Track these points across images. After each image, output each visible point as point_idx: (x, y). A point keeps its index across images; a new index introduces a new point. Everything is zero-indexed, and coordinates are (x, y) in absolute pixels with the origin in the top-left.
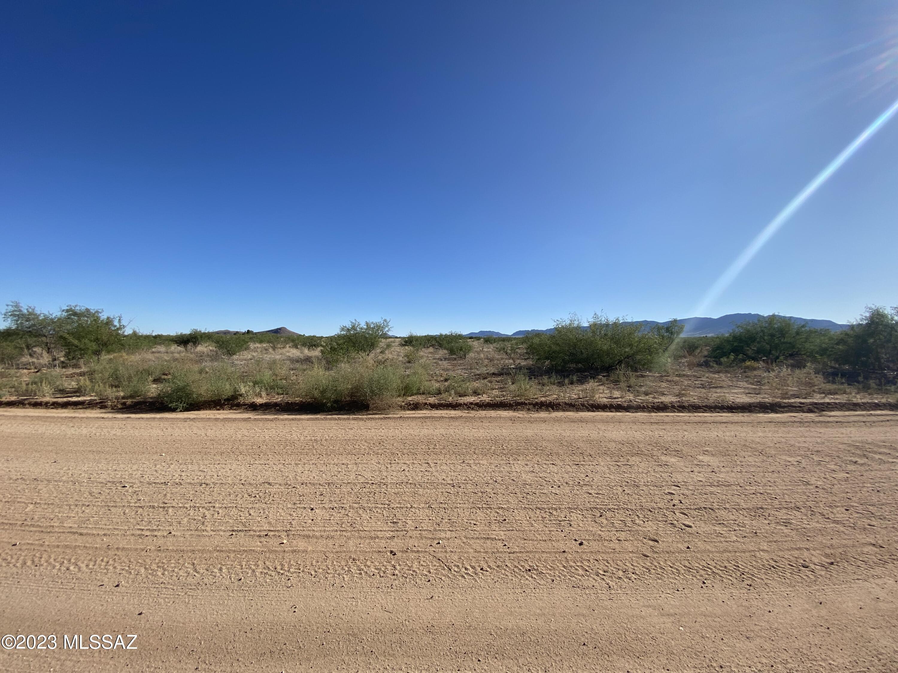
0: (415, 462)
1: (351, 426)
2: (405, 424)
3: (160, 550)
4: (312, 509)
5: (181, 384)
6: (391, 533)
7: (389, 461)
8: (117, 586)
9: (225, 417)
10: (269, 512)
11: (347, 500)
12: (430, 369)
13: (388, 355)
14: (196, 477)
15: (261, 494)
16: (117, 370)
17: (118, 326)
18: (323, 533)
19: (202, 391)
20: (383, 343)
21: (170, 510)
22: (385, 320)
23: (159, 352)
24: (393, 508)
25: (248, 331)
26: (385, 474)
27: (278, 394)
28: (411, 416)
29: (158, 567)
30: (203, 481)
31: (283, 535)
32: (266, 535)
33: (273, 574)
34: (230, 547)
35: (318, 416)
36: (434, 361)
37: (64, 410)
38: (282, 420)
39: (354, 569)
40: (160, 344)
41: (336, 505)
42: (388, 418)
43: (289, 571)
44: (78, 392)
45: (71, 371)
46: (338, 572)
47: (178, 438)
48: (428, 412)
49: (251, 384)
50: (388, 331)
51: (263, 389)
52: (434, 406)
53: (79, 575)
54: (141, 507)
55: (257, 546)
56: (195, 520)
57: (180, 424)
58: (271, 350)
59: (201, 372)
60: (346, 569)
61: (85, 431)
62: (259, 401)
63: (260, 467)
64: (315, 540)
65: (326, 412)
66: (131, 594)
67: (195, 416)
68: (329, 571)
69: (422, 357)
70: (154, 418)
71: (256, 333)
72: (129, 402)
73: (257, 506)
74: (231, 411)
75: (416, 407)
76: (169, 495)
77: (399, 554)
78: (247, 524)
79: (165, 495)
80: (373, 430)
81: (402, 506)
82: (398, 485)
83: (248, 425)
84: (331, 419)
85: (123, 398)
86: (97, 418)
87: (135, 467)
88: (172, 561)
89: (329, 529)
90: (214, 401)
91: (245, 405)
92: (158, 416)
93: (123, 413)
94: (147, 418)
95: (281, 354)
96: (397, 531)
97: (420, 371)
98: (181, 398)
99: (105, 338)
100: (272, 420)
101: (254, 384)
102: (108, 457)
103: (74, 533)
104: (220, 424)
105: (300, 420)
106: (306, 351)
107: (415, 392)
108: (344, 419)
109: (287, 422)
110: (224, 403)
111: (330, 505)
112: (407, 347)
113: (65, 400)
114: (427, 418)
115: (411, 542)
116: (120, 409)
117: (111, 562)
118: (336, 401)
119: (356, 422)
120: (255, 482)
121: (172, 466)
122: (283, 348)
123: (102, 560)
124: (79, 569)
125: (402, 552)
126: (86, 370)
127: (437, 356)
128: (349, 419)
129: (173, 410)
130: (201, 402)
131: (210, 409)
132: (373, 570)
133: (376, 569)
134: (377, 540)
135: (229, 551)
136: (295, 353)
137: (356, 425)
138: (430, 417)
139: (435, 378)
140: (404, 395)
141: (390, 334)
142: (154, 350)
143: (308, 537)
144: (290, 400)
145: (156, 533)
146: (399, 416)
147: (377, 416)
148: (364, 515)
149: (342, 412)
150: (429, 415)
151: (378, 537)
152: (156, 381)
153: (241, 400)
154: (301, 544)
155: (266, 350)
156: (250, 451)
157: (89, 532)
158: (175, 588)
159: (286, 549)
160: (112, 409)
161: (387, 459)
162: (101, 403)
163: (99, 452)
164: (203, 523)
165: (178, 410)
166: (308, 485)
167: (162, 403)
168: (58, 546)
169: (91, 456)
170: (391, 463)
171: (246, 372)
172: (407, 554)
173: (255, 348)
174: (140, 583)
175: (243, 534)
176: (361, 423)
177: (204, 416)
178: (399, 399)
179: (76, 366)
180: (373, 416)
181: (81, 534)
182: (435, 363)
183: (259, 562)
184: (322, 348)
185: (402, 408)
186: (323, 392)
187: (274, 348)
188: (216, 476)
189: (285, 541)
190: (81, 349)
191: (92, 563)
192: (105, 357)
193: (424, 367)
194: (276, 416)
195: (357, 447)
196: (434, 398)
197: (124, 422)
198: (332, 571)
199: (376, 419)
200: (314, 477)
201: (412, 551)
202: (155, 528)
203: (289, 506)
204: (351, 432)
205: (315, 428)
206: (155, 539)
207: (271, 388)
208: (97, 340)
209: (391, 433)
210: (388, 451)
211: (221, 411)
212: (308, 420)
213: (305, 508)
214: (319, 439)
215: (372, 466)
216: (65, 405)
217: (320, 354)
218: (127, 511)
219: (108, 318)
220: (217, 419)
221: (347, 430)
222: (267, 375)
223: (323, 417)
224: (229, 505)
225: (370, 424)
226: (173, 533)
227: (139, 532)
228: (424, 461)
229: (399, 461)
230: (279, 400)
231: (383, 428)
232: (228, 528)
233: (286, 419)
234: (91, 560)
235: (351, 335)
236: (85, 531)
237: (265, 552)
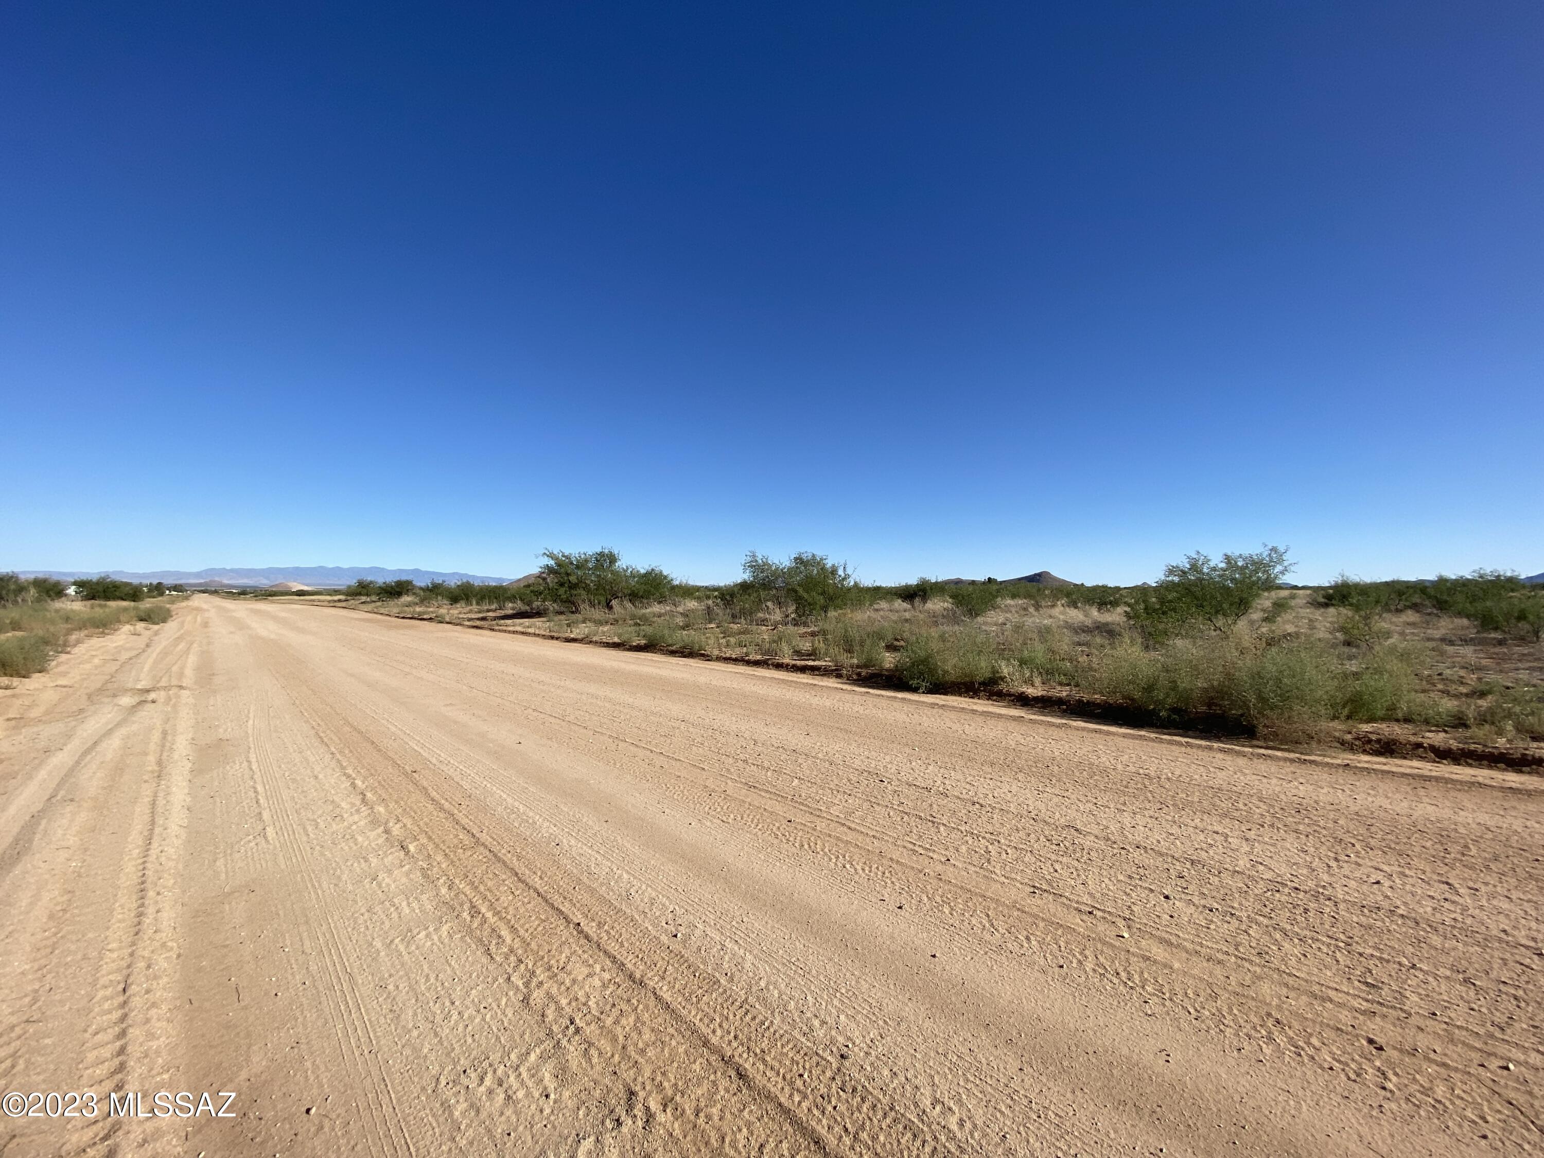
0: (1407, 872)
1: (1220, 764)
2: (1364, 783)
3: (941, 879)
4: (1167, 897)
5: (922, 654)
6: (1364, 1004)
7: (1332, 855)
8: (900, 908)
9: (985, 709)
10: (1087, 876)
11: (1240, 904)
12: (1422, 663)
13: (1286, 624)
14: (964, 791)
15: (1067, 844)
16: (846, 631)
17: (843, 575)
18: (1198, 948)
19: (948, 667)
20: (1266, 601)
21: (942, 828)
22: (1274, 549)
23: (882, 609)
24: (1361, 955)
25: (989, 579)
26: (1326, 877)
27: (1061, 684)
28: (1376, 767)
29: (943, 901)
30: (975, 799)
31: (1121, 923)
32: (1090, 913)
33: (1116, 981)
34: (1035, 910)
35: (1142, 733)
36: (1430, 644)
37: (802, 676)
38: (1077, 729)
39: (1281, 1040)
40: (880, 599)
41: (1216, 905)
42: (1311, 762)
43: (1143, 987)
44: (813, 654)
45: (802, 630)
46: (1245, 1030)
47: (929, 729)
48: (1429, 766)
49: (1016, 663)
50: (1282, 573)
51: (1035, 674)
52: (1442, 754)
53: (856, 878)
54: (906, 813)
55: (1078, 924)
56: (976, 852)
57: (928, 711)
58: (1032, 610)
59: (942, 638)
60: (1264, 1033)
61: (828, 703)
62: (1031, 691)
63: (1056, 799)
64: (1184, 955)
65: (1157, 727)
66: (918, 924)
67: (943, 703)
68: (1226, 1022)
69: (1388, 635)
70: (896, 698)
71: (1001, 583)
72: (864, 672)
73: (1064, 860)
74: (991, 702)
75: (1387, 748)
76: (934, 806)
77: (1390, 1052)
78: (1055, 885)
79: (931, 805)
80: (1274, 781)
81: (1385, 956)
82: (1366, 911)
83: (1024, 729)
84: (1170, 742)
85: (858, 667)
86: (836, 688)
87: (888, 758)
88: (959, 900)
89: (1209, 944)
90: (965, 684)
91: (1010, 695)
92: (900, 695)
93: (859, 686)
94: (888, 697)
95: (1051, 617)
96: (1379, 1003)
97: (1394, 665)
98: (923, 674)
99: (831, 593)
100: (1059, 726)
101: (1020, 665)
102: (857, 738)
103: (844, 825)
104: (980, 719)
105: (1108, 733)
106: (1094, 613)
107: (1380, 713)
108: (1199, 747)
109: (1085, 734)
110: (978, 689)
111: (1203, 902)
112: (1332, 610)
113: (803, 663)
114: (1429, 779)
115: (1423, 1041)
116: (855, 680)
117: (887, 874)
118: (1174, 710)
119: (1228, 758)
120: (1053, 821)
121: (931, 768)
122: (1053, 606)
123: (877, 868)
124: (856, 870)
125: (1401, 1051)
126: (816, 629)
127: (1437, 634)
128: (1210, 748)
129: (915, 690)
130: (947, 682)
131: (960, 695)
132: (1329, 1059)
133: (1334, 1059)
134: (1328, 1005)
135: (1036, 916)
136: (1076, 616)
137: (1229, 763)
138: (1437, 779)
139: (1440, 686)
140: (1349, 717)
141: (1289, 579)
142: (876, 606)
143: (1169, 943)
144: (1086, 697)
145: (931, 854)
146: (1339, 761)
147: (1279, 754)
148: (1286, 945)
149: (1190, 733)
150: (1434, 774)
151: (1331, 1001)
152: (891, 648)
153: (1003, 687)
154: (1158, 952)
155: (1025, 609)
156: (1034, 769)
157: (858, 828)
158: (970, 939)
159: (1131, 950)
160: (848, 679)
161: (1324, 848)
162: (836, 670)
163: (846, 731)
164: (989, 861)
165: (921, 691)
166: (1150, 851)
167: (900, 679)
168: (830, 836)
169: (839, 734)
170: (1336, 860)
171: (1003, 644)
172: (1414, 1060)
173: (1006, 606)
174: (925, 915)
175: (1051, 897)
176: (1241, 761)
177: (955, 704)
178: (1335, 724)
179: (805, 624)
180: (1270, 752)
181: (850, 828)
182: (1433, 649)
183: (1087, 952)
184: (1128, 609)
185: (1350, 747)
186: (1150, 688)
187: (1037, 607)
188: (991, 795)
189: (1126, 935)
190: (810, 604)
191: (867, 869)
192: (832, 614)
193: (1404, 656)
194: (1064, 721)
195: (1241, 806)
196: (1442, 735)
197: (864, 698)
198: (1232, 1024)
199: (1278, 759)
200: (1159, 842)
201: (1427, 1058)
202: (928, 846)
203: (1121, 877)
204: (1221, 774)
205: (1141, 754)
206: (931, 861)
207: (1048, 673)
208: (823, 593)
209: (1325, 795)
210: (1324, 832)
211: (976, 700)
212: (1124, 736)
213: (1152, 891)
214: (1153, 774)
215: (1288, 853)
216: (803, 669)
217: (1125, 619)
218: (891, 814)
219: (833, 565)
220: (974, 712)
221: (1212, 769)
222: (1039, 652)
223: (1153, 735)
224: (1021, 846)
225: (1262, 766)
226: (952, 861)
227: (911, 846)
228: (1435, 877)
229: (1359, 860)
230: (1064, 694)
231: (1301, 780)
232: (1027, 880)
233: (1084, 729)
234: (865, 863)
235: (1194, 584)
236: (853, 826)
237: (1094, 939)
